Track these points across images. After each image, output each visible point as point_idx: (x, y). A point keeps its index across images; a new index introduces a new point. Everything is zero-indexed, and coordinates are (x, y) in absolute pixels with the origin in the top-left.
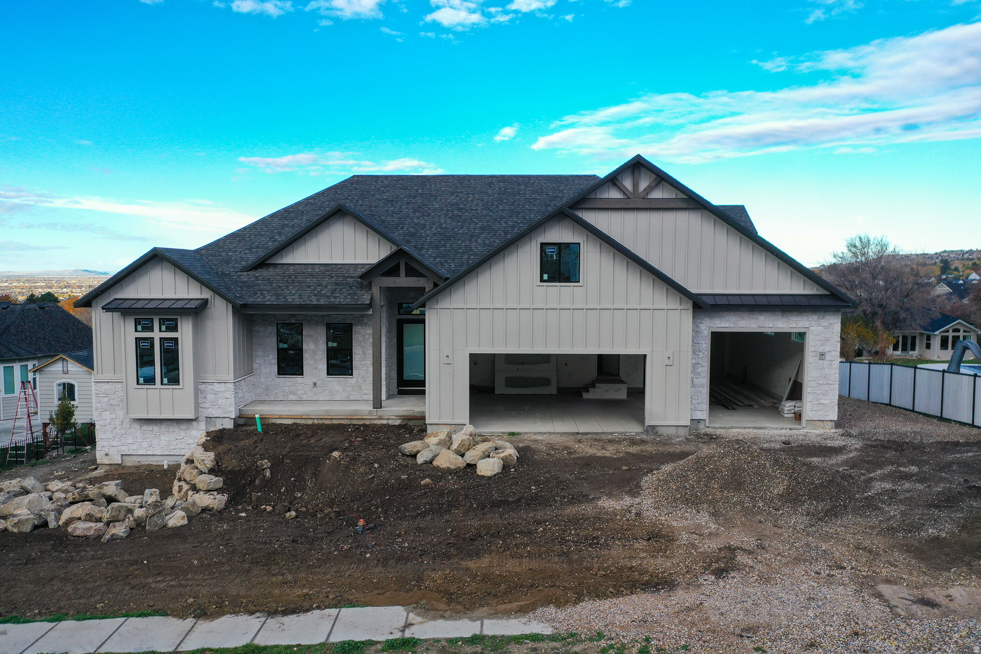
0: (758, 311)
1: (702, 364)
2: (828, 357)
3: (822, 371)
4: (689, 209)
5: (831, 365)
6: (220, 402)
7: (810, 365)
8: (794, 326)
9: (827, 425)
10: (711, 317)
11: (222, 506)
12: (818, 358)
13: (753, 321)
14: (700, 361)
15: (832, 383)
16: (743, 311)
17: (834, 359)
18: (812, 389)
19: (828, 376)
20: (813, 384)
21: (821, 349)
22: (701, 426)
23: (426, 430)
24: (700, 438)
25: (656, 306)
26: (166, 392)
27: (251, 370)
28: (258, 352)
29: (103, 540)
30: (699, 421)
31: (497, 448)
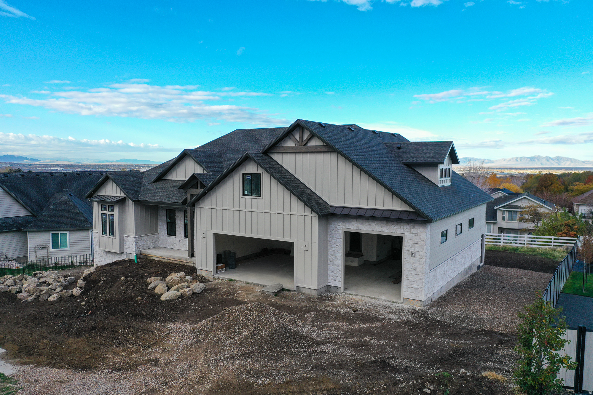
0: (371, 220)
1: (339, 251)
2: (417, 255)
3: (413, 265)
4: (330, 152)
5: (419, 261)
6: (131, 246)
7: (405, 260)
8: (394, 231)
9: (418, 303)
10: (343, 222)
11: (79, 295)
12: (411, 255)
13: (368, 226)
14: (337, 249)
15: (420, 274)
16: (362, 219)
17: (421, 257)
18: (407, 276)
19: (417, 269)
20: (407, 273)
21: (412, 249)
22: (339, 291)
23: (196, 272)
24: (319, 298)
25: (299, 213)
26: (111, 239)
27: (156, 232)
28: (160, 223)
29: (22, 302)
30: (337, 287)
31: (188, 287)
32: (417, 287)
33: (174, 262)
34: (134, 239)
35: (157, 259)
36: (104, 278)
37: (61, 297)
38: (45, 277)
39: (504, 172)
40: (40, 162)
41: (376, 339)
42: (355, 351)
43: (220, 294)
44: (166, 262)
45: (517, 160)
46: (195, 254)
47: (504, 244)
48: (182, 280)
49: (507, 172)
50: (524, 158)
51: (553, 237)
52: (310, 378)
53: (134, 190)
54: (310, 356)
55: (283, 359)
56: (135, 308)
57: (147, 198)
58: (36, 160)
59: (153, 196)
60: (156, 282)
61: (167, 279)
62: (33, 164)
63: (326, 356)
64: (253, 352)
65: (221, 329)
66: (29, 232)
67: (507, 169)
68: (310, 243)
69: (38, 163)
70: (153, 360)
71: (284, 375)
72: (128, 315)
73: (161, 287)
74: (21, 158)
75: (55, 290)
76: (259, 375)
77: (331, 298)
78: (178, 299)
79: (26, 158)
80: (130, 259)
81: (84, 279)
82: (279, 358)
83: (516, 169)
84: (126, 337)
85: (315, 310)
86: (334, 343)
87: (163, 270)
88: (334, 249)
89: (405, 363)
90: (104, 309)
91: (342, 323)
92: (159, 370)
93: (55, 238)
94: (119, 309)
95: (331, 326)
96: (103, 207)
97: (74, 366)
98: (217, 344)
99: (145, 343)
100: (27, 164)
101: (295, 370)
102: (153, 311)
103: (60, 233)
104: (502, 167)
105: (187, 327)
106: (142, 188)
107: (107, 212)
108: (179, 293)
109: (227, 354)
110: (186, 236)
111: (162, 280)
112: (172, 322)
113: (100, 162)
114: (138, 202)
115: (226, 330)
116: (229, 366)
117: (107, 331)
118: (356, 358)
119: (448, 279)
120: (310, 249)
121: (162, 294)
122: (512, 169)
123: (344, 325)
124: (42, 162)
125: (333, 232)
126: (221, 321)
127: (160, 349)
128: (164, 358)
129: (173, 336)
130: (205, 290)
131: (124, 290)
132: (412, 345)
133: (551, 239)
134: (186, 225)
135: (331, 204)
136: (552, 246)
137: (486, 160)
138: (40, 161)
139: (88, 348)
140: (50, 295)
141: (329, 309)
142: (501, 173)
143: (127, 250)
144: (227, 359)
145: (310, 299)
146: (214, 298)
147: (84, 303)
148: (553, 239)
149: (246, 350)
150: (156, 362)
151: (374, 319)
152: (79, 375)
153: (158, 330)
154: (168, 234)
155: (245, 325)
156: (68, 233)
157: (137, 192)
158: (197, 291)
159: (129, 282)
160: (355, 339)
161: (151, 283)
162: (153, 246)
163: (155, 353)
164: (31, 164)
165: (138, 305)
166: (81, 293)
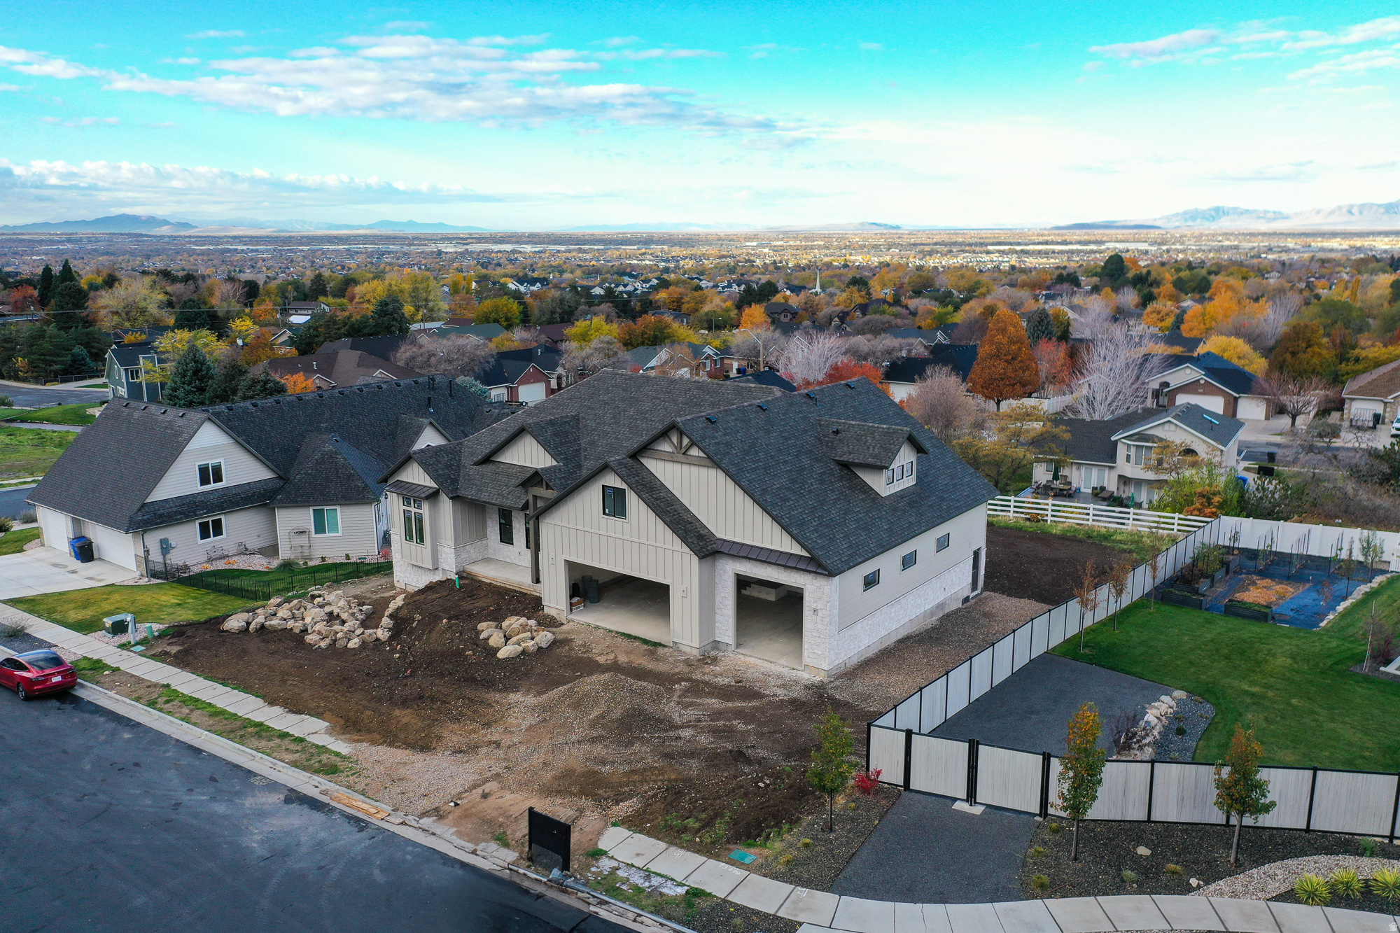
2: (820, 614)
3: (816, 625)
5: (822, 621)
6: (448, 559)
7: (806, 618)
9: (820, 673)
11: (386, 640)
12: (813, 612)
13: (762, 570)
15: (823, 637)
17: (824, 616)
18: (808, 638)
19: (820, 631)
20: (809, 634)
21: (814, 606)
22: (729, 649)
23: (543, 609)
24: (699, 660)
25: (674, 548)
26: (419, 549)
27: (485, 536)
28: (489, 523)
29: (314, 648)
30: (727, 644)
31: (532, 639)
32: (819, 652)
33: (512, 588)
34: (453, 550)
35: (488, 581)
36: (418, 617)
37: (363, 642)
38: (329, 604)
39: (1313, 244)
40: (198, 232)
41: (745, 723)
42: (714, 738)
43: (573, 649)
44: (500, 587)
45: (1350, 212)
46: (541, 579)
47: (1094, 523)
48: (524, 628)
49: (1319, 245)
50: (1371, 206)
51: (1177, 515)
52: (656, 767)
53: (450, 478)
54: (664, 742)
55: (633, 746)
56: (466, 669)
57: (470, 493)
58: (186, 225)
59: (479, 490)
60: (490, 630)
61: (505, 624)
62: (180, 236)
63: (680, 743)
64: (602, 736)
65: (569, 706)
66: (279, 508)
67: (1323, 238)
68: (689, 589)
69: (192, 232)
70: (495, 742)
71: (630, 763)
72: (459, 680)
73: (497, 639)
74: (153, 221)
75: (354, 632)
76: (604, 763)
77: (715, 660)
78: (519, 656)
79: (165, 222)
80: (448, 580)
81: (391, 616)
82: (629, 744)
83: (1346, 235)
84: (461, 711)
85: (689, 680)
86: (695, 727)
87: (498, 605)
88: (722, 595)
89: (762, 753)
90: (427, 667)
91: (714, 700)
92: (501, 753)
93: (319, 516)
94: (446, 669)
95: (700, 705)
96: (406, 500)
97: (411, 746)
98: (564, 725)
99: (484, 720)
100: (169, 237)
101: (643, 758)
102: (489, 674)
103: (326, 508)
104: (1311, 231)
105: (531, 700)
106: (462, 474)
107: (413, 510)
108: (520, 649)
109: (574, 737)
110: (528, 547)
111: (497, 627)
112: (513, 692)
113: (330, 227)
114: (456, 498)
115: (575, 708)
116: (574, 751)
117: (437, 701)
118: (713, 746)
119: (884, 633)
120: (689, 596)
121: (499, 649)
122: (1334, 235)
123: (715, 703)
124: (200, 232)
125: (721, 572)
126: (570, 696)
127: (501, 729)
128: (506, 740)
129: (514, 713)
130: (555, 643)
131: (448, 639)
132: (781, 733)
133: (1174, 518)
134: (527, 530)
135: (719, 536)
136: (1175, 530)
137: (1269, 212)
138: (196, 227)
139: (419, 724)
140: (349, 640)
141: (706, 678)
142: (1303, 247)
143: (443, 565)
144: (574, 743)
145: (688, 662)
146: (565, 656)
147: (398, 655)
148: (1176, 518)
149: (594, 733)
150: (497, 744)
151: (757, 695)
152: (420, 756)
153: (497, 702)
154: (501, 541)
155: (596, 703)
156: (338, 508)
157: (455, 481)
158: (544, 645)
159: (454, 628)
160: (721, 723)
161: (483, 631)
162: (481, 558)
163: (495, 734)
164: (177, 237)
165: (470, 664)
166: (390, 638)
